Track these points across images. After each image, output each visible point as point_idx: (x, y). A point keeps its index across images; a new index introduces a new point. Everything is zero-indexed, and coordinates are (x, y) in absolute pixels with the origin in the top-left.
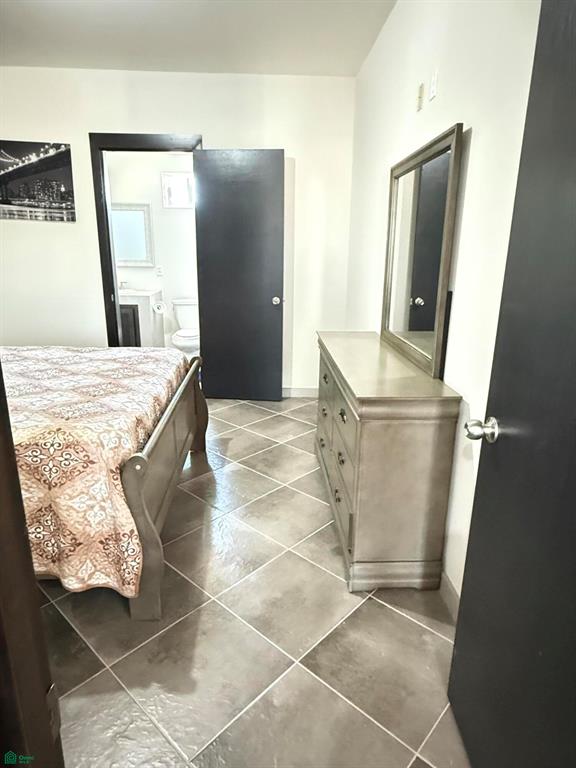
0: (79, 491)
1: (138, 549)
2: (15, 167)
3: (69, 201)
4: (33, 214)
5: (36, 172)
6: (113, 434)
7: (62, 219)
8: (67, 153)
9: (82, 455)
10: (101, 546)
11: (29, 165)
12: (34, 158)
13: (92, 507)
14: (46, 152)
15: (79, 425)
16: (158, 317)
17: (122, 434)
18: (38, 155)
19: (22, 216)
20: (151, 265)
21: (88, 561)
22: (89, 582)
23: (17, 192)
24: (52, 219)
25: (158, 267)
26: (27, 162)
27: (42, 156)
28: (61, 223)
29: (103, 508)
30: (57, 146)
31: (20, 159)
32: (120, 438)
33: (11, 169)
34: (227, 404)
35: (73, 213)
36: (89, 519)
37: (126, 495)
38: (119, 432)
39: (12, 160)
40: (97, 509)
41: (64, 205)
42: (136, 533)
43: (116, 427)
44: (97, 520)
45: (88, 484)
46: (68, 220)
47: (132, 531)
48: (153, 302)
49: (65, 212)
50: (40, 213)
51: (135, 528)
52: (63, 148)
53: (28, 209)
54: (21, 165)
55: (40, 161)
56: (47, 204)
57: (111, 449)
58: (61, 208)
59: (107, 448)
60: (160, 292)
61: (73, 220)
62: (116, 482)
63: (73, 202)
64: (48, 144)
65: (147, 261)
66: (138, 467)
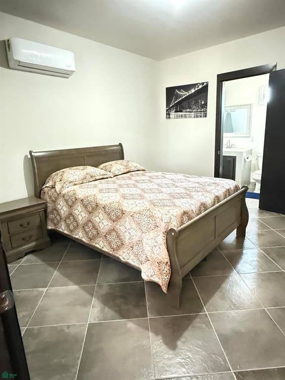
0: (151, 238)
1: (168, 271)
2: (186, 96)
3: (204, 108)
4: (190, 115)
5: (193, 97)
6: (168, 216)
7: (201, 116)
8: (207, 85)
9: (154, 222)
10: (158, 265)
11: (191, 94)
12: (193, 91)
13: (156, 246)
14: (198, 87)
15: (157, 209)
16: (247, 163)
17: (172, 217)
18: (195, 89)
19: (185, 117)
20: (248, 136)
21: (152, 269)
22: (151, 278)
23: (185, 107)
24: (197, 117)
25: (252, 136)
26: (190, 93)
27: (196, 89)
28: (201, 118)
29: (160, 248)
30: (203, 83)
31: (188, 92)
32: (171, 219)
33: (184, 97)
34: (273, 215)
35: (206, 113)
36: (154, 251)
37: (167, 245)
38: (171, 216)
39: (185, 93)
40: (158, 247)
41: (202, 110)
42: (169, 264)
43: (171, 213)
44: (158, 252)
45: (155, 235)
46: (203, 116)
47: (167, 263)
48: (245, 156)
49: (202, 113)
50: (193, 114)
51: (169, 262)
52: (205, 84)
53: (188, 113)
54: (188, 94)
55: (195, 91)
56: (196, 110)
57: (165, 223)
58: (201, 111)
59: (163, 222)
60: (252, 150)
61: (206, 116)
62: (164, 238)
63: (207, 108)
64: (199, 83)
65: (247, 134)
66: (173, 234)
